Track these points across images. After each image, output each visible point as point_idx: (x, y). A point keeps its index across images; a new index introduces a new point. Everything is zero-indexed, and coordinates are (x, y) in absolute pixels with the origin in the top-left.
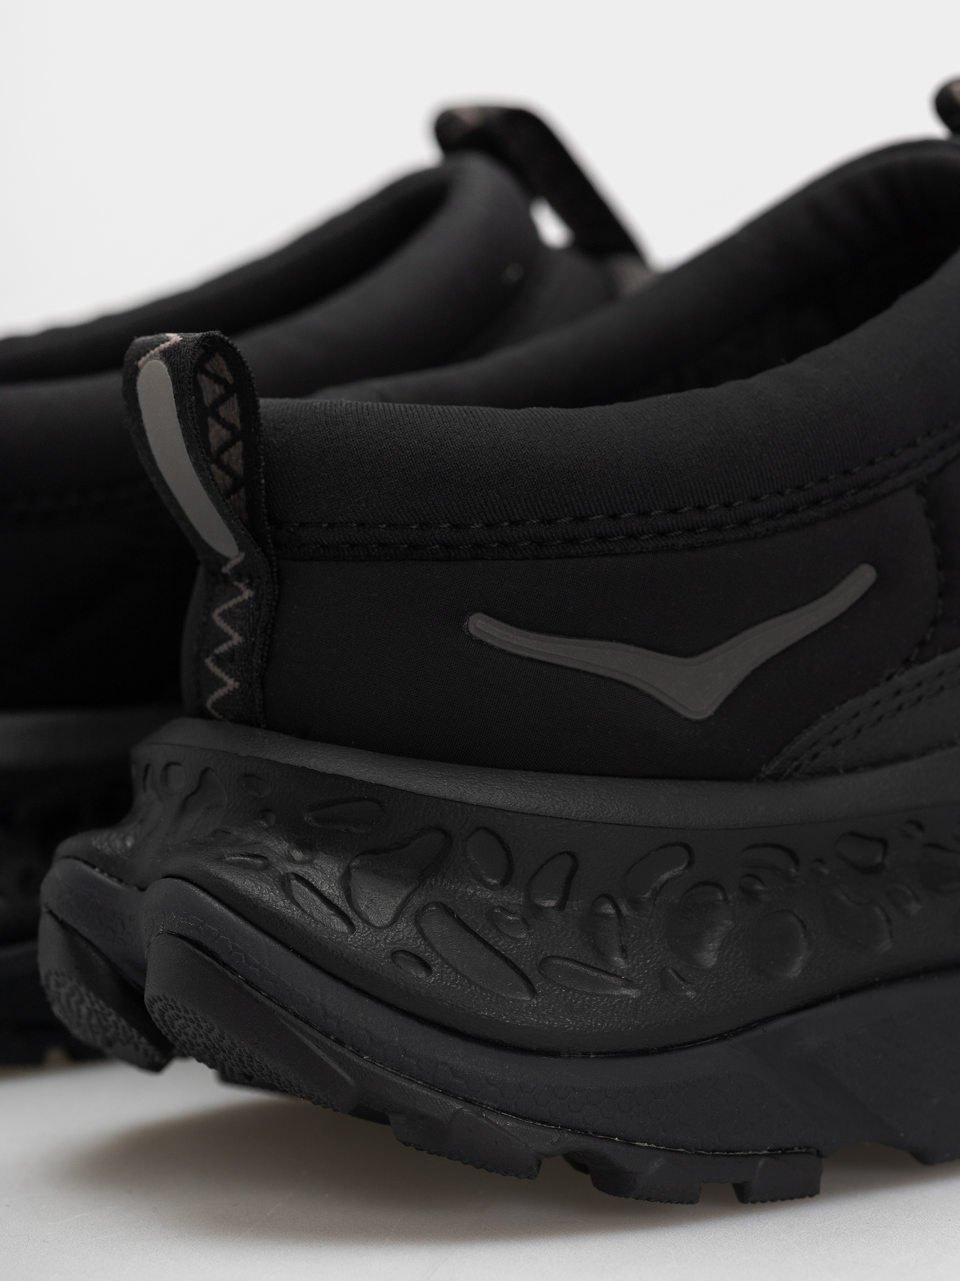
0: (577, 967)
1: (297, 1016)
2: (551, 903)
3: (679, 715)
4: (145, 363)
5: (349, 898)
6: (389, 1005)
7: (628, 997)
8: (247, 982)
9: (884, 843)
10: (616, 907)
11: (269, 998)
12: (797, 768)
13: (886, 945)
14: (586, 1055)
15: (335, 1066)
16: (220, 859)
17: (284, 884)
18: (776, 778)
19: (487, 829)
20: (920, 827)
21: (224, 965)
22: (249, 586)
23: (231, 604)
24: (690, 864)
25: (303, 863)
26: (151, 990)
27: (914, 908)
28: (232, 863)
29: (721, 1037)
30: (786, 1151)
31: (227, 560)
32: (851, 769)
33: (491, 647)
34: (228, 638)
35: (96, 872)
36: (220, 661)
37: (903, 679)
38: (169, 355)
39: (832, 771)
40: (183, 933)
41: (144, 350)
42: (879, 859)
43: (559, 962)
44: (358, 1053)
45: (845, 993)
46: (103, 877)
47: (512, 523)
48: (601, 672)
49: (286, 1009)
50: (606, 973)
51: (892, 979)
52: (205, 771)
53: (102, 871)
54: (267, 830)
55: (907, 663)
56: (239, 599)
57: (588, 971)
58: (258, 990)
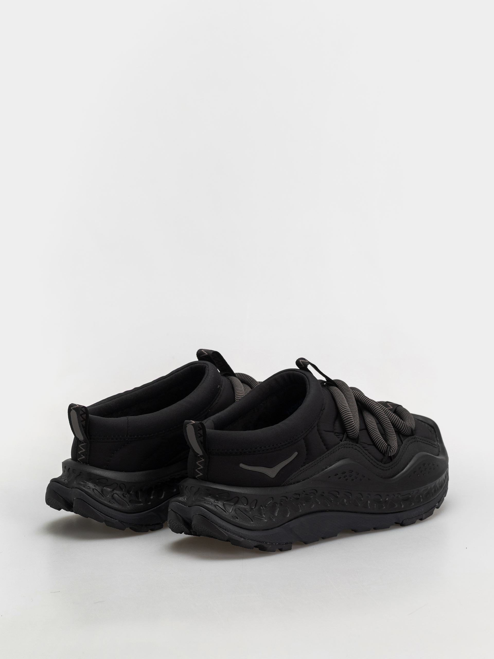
0: (258, 517)
1: (219, 526)
2: (254, 507)
3: (270, 477)
4: (188, 425)
5: (225, 508)
6: (232, 524)
7: (266, 521)
8: (211, 521)
9: (299, 495)
10: (262, 507)
11: (215, 524)
12: (286, 484)
13: (301, 511)
14: (260, 530)
15: (225, 534)
16: (205, 503)
17: (215, 506)
18: (283, 486)
19: (244, 497)
20: (304, 492)
21: (207, 519)
22: (203, 459)
23: (200, 461)
24: (273, 500)
25: (217, 503)
26: (194, 523)
27: (304, 504)
28: (207, 503)
29: (278, 527)
30: (287, 543)
31: (199, 454)
32: (294, 483)
33: (243, 468)
34: (200, 467)
35: (180, 504)
36: (198, 470)
37: (302, 469)
38: (193, 425)
39: (291, 484)
40: (201, 514)
41: (188, 423)
42: (298, 497)
43: (255, 516)
44: (228, 532)
45: (295, 519)
46: (181, 505)
47: (246, 449)
48: (259, 471)
49: (217, 525)
50: (262, 518)
51: (301, 516)
52: (199, 488)
53: (181, 504)
54: (210, 498)
55: (302, 466)
56: (202, 461)
57: (260, 518)
58: (213, 523)
